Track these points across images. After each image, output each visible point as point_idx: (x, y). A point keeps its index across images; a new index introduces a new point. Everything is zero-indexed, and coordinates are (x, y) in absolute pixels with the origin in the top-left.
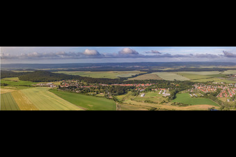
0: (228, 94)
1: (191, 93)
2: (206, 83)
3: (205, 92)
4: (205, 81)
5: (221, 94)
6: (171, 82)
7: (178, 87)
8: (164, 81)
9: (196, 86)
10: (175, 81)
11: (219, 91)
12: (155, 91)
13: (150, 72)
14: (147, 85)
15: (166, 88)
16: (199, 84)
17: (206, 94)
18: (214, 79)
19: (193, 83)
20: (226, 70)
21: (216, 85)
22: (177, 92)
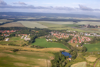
0: (78, 41)
1: (47, 38)
2: (61, 31)
3: (59, 38)
4: (60, 29)
5: (72, 40)
6: (33, 29)
7: (37, 33)
8: (26, 28)
9: (52, 33)
10: (36, 29)
11: (71, 38)
12: (18, 36)
13: (16, 20)
14: (12, 31)
15: (28, 34)
16: (55, 31)
17: (60, 40)
18: (68, 28)
19: (50, 31)
20: (80, 21)
22: (36, 37)
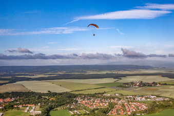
0: (124, 110)
1: (71, 110)
2: (94, 96)
3: (92, 108)
4: (93, 92)
5: (114, 110)
6: (44, 94)
7: (53, 101)
8: (33, 93)
9: (79, 100)
10: (50, 94)
11: (112, 106)
12: (18, 108)
13: (13, 81)
14: (8, 100)
15: (36, 104)
16: (84, 97)
17: (93, 111)
18: (106, 90)
19: (75, 96)
21: (107, 98)
22: (51, 108)
